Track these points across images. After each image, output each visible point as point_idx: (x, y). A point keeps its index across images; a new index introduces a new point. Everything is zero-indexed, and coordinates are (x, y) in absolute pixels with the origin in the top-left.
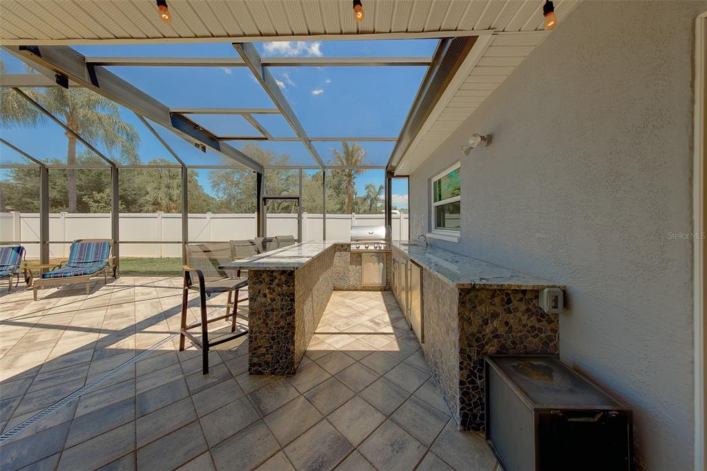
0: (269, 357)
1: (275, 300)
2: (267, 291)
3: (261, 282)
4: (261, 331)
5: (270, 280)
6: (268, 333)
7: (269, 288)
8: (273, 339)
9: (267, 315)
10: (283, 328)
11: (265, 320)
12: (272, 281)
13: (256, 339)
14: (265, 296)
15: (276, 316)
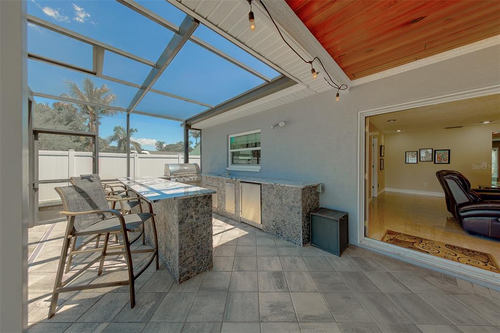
0: (195, 264)
1: (199, 218)
2: (193, 213)
3: (189, 207)
4: (189, 245)
5: (196, 204)
6: (194, 245)
7: (195, 211)
8: (198, 248)
9: (193, 232)
10: (204, 237)
11: (191, 236)
12: (197, 204)
13: (185, 253)
14: (192, 217)
15: (200, 230)
